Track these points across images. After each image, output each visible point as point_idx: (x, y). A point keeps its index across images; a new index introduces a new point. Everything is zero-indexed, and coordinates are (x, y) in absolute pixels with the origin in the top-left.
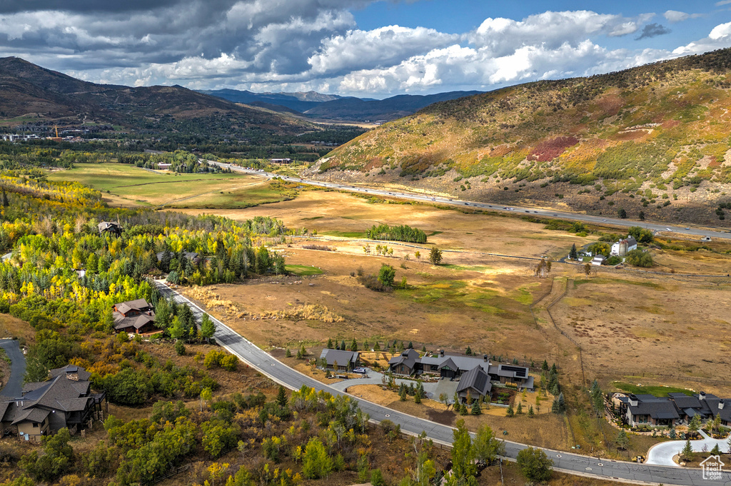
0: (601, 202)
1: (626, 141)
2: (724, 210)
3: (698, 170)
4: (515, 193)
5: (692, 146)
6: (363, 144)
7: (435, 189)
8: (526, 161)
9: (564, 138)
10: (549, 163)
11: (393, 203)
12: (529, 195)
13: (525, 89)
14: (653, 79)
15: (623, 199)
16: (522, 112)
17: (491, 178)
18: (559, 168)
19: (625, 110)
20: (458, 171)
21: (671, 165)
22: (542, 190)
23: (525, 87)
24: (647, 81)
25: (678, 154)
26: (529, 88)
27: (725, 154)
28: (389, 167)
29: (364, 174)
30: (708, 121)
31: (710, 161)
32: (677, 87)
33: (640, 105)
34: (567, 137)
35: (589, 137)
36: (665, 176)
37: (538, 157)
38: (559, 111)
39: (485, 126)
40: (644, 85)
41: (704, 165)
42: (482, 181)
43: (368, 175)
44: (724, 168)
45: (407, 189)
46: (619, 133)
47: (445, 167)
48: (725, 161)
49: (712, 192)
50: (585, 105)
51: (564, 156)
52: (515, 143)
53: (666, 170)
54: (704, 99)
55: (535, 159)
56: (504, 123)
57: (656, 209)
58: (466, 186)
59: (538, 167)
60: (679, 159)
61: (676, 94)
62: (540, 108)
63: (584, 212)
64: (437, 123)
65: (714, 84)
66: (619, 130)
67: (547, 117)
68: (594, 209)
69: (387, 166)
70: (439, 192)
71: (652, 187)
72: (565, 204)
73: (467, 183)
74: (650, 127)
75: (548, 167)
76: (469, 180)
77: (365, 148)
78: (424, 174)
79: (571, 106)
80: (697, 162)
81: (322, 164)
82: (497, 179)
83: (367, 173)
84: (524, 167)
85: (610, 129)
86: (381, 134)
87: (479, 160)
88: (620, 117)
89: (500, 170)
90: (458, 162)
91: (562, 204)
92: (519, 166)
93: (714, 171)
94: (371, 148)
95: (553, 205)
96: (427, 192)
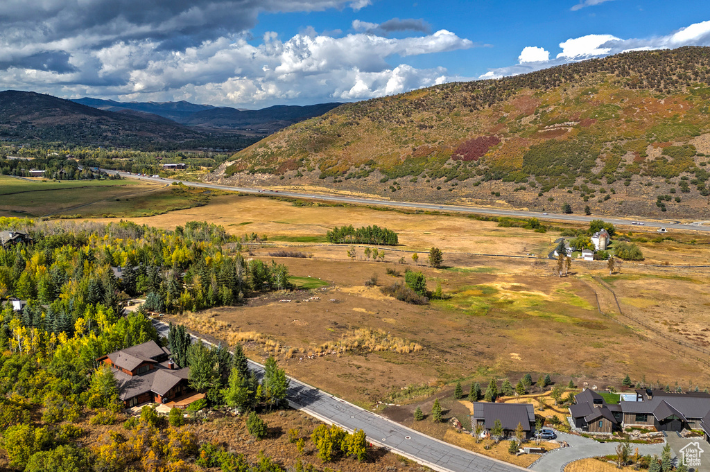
0: (540, 198)
1: (548, 139)
2: (663, 202)
3: (625, 165)
4: (449, 192)
5: (613, 142)
6: (272, 146)
7: (362, 191)
8: (451, 161)
9: (484, 137)
10: (475, 162)
11: (324, 206)
12: (464, 194)
13: (438, 91)
14: (563, 80)
15: (561, 194)
16: (438, 113)
17: (420, 178)
18: (487, 167)
19: (541, 110)
20: (382, 171)
21: (598, 160)
22: (476, 188)
23: (438, 88)
24: (557, 82)
25: (602, 151)
26: (442, 89)
27: (646, 149)
28: (306, 168)
29: (279, 177)
30: (623, 119)
31: (634, 156)
32: (587, 88)
33: (555, 105)
34: (488, 137)
35: (510, 136)
36: (595, 171)
37: (462, 156)
38: (475, 111)
39: (403, 126)
40: (555, 86)
41: (629, 158)
42: (411, 181)
43: (282, 178)
44: (649, 163)
45: (331, 191)
46: (540, 131)
47: (368, 168)
48: (647, 156)
49: (646, 185)
50: (500, 106)
51: (489, 155)
52: (437, 143)
53: (594, 166)
54: (615, 99)
55: (461, 158)
56: (422, 123)
57: (598, 204)
58: (395, 187)
59: (466, 167)
60: (605, 155)
61: (587, 94)
62: (456, 109)
63: (525, 209)
64: (351, 124)
65: (622, 85)
66: (539, 129)
67: (464, 118)
68: (535, 206)
69: (303, 168)
70: (368, 193)
71: (586, 182)
72: (504, 202)
73: (395, 183)
74: (569, 126)
75: (475, 166)
76: (397, 180)
77: (276, 150)
78: (346, 175)
79: (487, 106)
80: (622, 157)
81: (227, 168)
82: (426, 179)
83: (281, 175)
84: (451, 167)
85: (529, 128)
86: (292, 135)
87: (403, 161)
88: (538, 117)
89: (426, 170)
90: (380, 163)
91: (500, 202)
92: (445, 166)
93: (641, 165)
94: (282, 149)
95: (492, 203)
96: (354, 194)
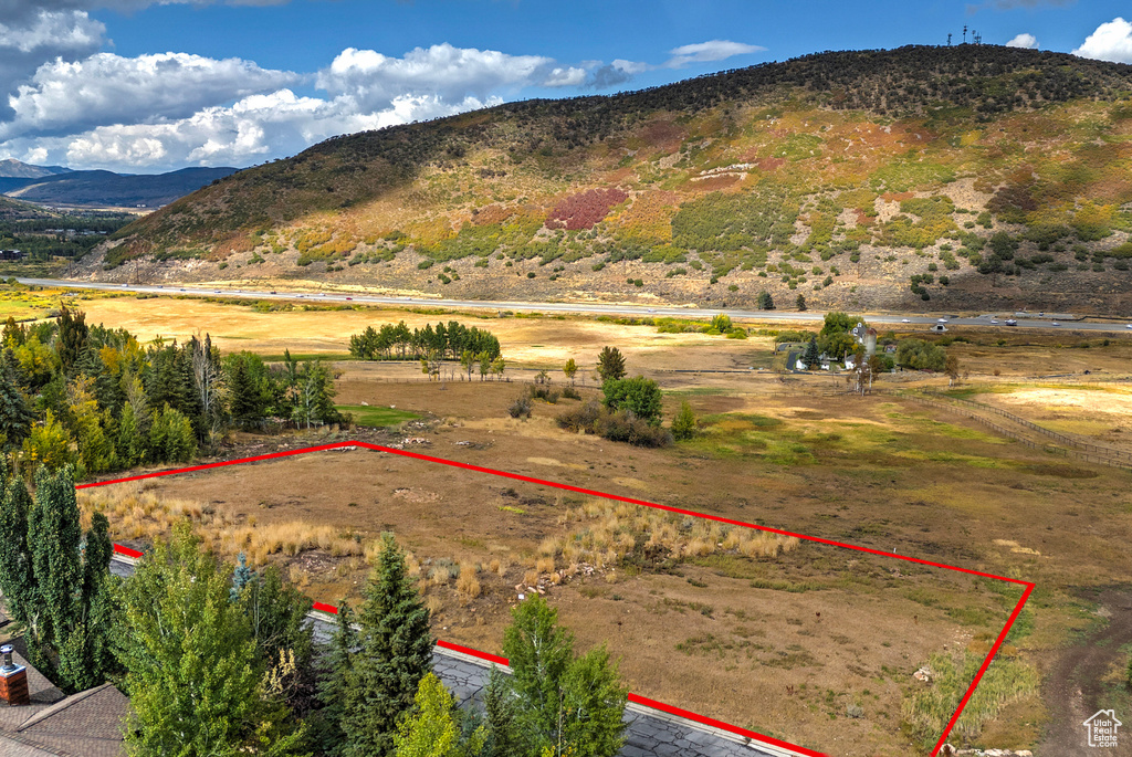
0: (714, 287)
1: (709, 193)
2: (920, 285)
3: (844, 230)
4: (552, 282)
5: (818, 194)
6: (199, 209)
7: (385, 284)
8: (545, 230)
9: (599, 191)
10: (589, 232)
11: (315, 310)
12: (578, 284)
13: (508, 113)
14: (722, 97)
15: (749, 279)
16: (512, 150)
17: (492, 260)
18: (611, 239)
19: (690, 146)
20: (420, 250)
21: (798, 224)
22: (599, 274)
23: (507, 108)
24: (712, 101)
25: (803, 209)
26: (515, 111)
27: (874, 205)
28: (269, 248)
29: (216, 265)
30: (829, 158)
31: (856, 216)
32: (763, 108)
33: (712, 137)
34: (606, 190)
35: (643, 189)
36: (795, 240)
37: (565, 222)
38: (577, 148)
39: (451, 172)
40: (709, 106)
41: (849, 219)
42: (477, 265)
43: (225, 266)
44: (882, 225)
45: (324, 285)
46: (693, 179)
47: (391, 246)
48: (878, 214)
49: (886, 260)
50: (620, 139)
51: (611, 219)
52: (515, 201)
53: (794, 233)
54: (811, 125)
55: (562, 226)
56: (485, 168)
57: (814, 292)
58: (449, 275)
59: (573, 239)
60: (807, 215)
61: (765, 118)
62: (542, 144)
63: (692, 305)
64: (352, 170)
65: (819, 103)
66: (691, 176)
67: (559, 159)
68: (708, 299)
69: (263, 248)
70: (397, 287)
71: (787, 258)
72: (652, 295)
73: (447, 270)
74: (740, 170)
75: (589, 237)
76: (451, 264)
77: (207, 216)
78: (350, 258)
79: (597, 139)
80: (838, 218)
81: (109, 251)
82: (504, 262)
83: (221, 262)
84: (546, 240)
85: (674, 175)
86: (237, 190)
87: (456, 231)
88: (686, 156)
89: (502, 247)
90: (414, 236)
91: (646, 295)
92: (536, 238)
93: (871, 230)
94: (220, 215)
95: (631, 298)
96: (370, 289)
